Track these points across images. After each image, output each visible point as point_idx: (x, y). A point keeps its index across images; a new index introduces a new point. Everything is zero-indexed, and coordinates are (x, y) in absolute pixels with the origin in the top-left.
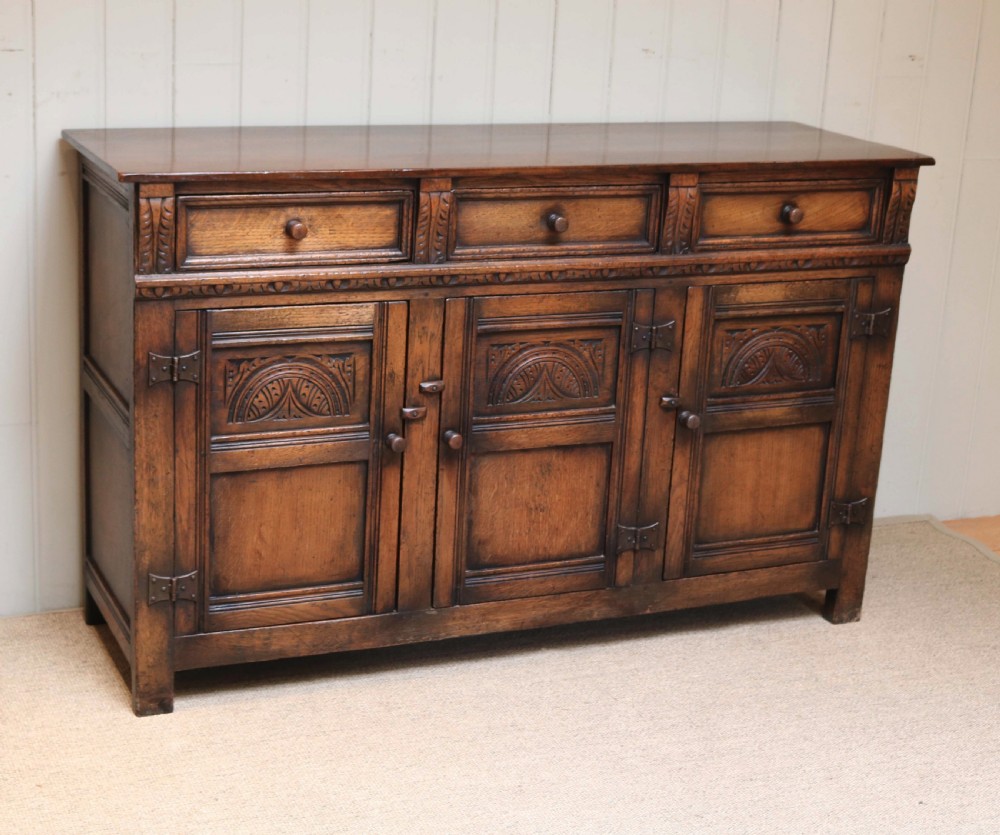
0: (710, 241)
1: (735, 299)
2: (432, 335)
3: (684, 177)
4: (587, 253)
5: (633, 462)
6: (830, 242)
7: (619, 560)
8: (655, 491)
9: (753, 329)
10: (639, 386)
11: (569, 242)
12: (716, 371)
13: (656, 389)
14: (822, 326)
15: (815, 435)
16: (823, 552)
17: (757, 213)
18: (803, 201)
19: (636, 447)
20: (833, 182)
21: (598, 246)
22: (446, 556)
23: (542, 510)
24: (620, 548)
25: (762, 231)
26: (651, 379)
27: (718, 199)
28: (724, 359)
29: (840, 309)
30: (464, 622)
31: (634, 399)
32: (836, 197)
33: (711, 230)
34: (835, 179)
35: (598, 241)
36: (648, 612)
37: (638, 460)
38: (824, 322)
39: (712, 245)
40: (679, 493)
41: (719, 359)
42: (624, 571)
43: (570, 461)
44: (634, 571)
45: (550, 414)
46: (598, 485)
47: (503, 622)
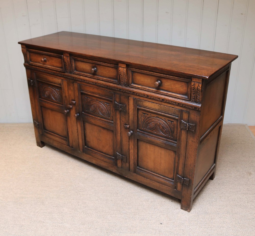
0: (134, 85)
1: (142, 104)
2: (72, 90)
3: (122, 64)
4: (102, 80)
5: (119, 138)
6: (172, 96)
7: (118, 161)
8: (125, 148)
9: (150, 115)
10: (118, 119)
11: (99, 75)
12: (140, 123)
13: (123, 121)
14: (173, 122)
15: (172, 154)
16: (176, 187)
17: (149, 81)
18: (164, 81)
19: (119, 135)
20: (172, 77)
21: (105, 79)
22: (81, 141)
23: (100, 140)
24: (117, 158)
25: (151, 87)
26: (121, 118)
27: (137, 74)
28: (142, 121)
29: (177, 118)
30: (86, 157)
31: (117, 122)
32: (175, 82)
33: (135, 82)
34: (173, 76)
35: (106, 77)
36: (126, 177)
37: (120, 138)
38: (173, 121)
39: (135, 86)
40: (132, 151)
41: (141, 120)
42: (119, 164)
43: (105, 131)
44: (122, 165)
45: (98, 118)
46: (112, 140)
47: (94, 162)
